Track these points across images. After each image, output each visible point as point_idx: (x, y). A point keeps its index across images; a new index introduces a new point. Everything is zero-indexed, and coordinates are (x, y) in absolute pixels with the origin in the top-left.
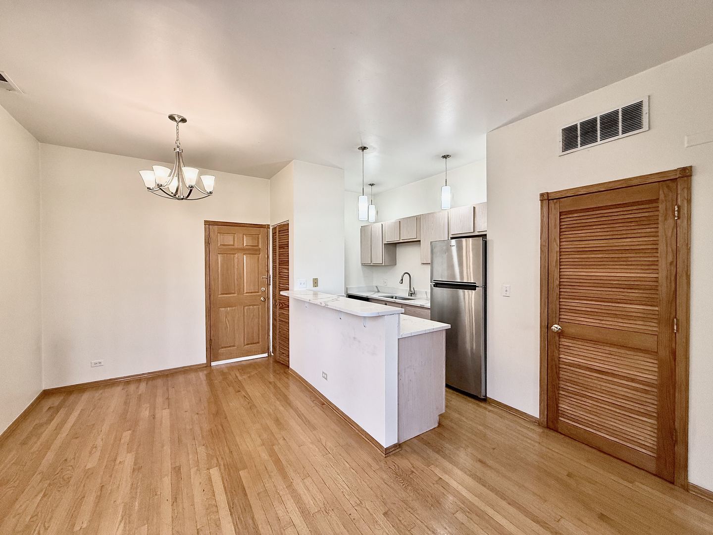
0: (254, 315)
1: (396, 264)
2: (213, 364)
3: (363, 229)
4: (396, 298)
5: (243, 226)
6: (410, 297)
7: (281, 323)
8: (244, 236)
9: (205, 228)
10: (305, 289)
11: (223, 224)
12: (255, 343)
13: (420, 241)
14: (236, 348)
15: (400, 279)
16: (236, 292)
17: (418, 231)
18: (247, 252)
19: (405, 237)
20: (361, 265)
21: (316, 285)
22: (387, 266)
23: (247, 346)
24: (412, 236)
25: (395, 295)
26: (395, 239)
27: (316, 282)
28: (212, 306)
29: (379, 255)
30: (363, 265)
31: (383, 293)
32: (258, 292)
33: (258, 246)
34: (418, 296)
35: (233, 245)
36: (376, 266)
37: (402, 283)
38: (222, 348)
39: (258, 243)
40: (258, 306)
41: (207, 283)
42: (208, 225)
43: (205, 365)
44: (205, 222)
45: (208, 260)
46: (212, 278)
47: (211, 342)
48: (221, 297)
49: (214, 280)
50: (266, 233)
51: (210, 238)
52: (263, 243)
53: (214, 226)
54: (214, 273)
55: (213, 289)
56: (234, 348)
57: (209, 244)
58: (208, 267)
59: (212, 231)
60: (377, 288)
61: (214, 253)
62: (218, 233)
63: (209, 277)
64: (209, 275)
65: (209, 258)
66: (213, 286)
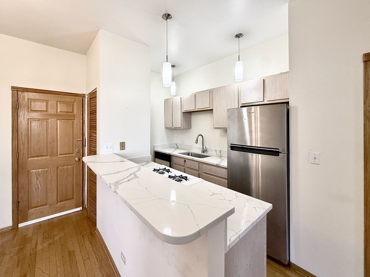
0: (68, 174)
1: (191, 128)
2: (21, 225)
3: (166, 101)
4: (192, 155)
5: (57, 94)
6: (203, 154)
7: (91, 182)
8: (58, 102)
9: (12, 93)
10: (112, 152)
11: (35, 91)
12: (69, 199)
13: (212, 110)
14: (48, 206)
15: (196, 139)
16: (49, 155)
17: (211, 101)
18: (61, 118)
19: (200, 106)
20: (164, 128)
21: (123, 148)
22: (184, 129)
23: (59, 203)
24: (206, 106)
25: (191, 152)
26: (192, 108)
27: (123, 146)
28: (20, 169)
29: (178, 120)
30: (166, 128)
31: (181, 149)
32: (73, 153)
33: (73, 112)
34: (209, 153)
35: (46, 111)
36: (176, 129)
37: (197, 143)
38: (33, 208)
39: (73, 109)
40: (73, 166)
41: (14, 147)
42: (16, 90)
43: (10, 228)
44: (13, 88)
45: (16, 125)
46: (20, 142)
47: (18, 204)
48: (31, 160)
49: (23, 144)
50: (82, 101)
51: (18, 104)
52: (78, 110)
53: (23, 93)
54: (23, 137)
55: (22, 153)
56: (46, 206)
57: (18, 109)
58: (16, 132)
59: (21, 96)
60: (177, 145)
61: (23, 118)
62: (28, 99)
63: (17, 141)
64: (17, 139)
65: (17, 122)
66: (22, 150)
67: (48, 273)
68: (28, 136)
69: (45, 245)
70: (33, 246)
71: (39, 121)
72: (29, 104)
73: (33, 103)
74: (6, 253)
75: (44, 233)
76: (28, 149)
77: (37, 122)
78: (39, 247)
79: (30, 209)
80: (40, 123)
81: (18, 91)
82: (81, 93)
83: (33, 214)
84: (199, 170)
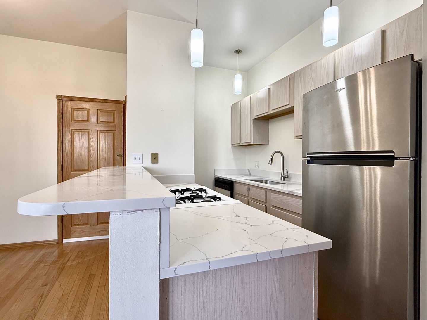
1: (268, 144)
2: (65, 241)
3: (234, 107)
4: (266, 183)
5: (98, 102)
6: (282, 182)
8: (99, 111)
9: (58, 102)
10: (141, 165)
11: (78, 99)
13: (293, 108)
14: (89, 226)
16: (90, 169)
17: (291, 94)
18: (101, 128)
20: (230, 146)
21: (155, 161)
22: (257, 145)
23: (100, 225)
24: (283, 103)
25: (265, 179)
26: (264, 111)
27: (155, 158)
29: (247, 132)
30: (235, 146)
31: (254, 176)
33: (113, 122)
34: (293, 180)
35: (87, 121)
37: (272, 164)
38: (75, 225)
39: (114, 119)
41: (59, 157)
42: (61, 99)
43: (56, 241)
44: (58, 96)
45: (61, 136)
46: (65, 153)
47: (63, 218)
48: (74, 173)
49: (67, 155)
50: (123, 109)
51: (62, 113)
52: (119, 120)
53: (67, 102)
54: (67, 148)
55: (66, 165)
56: (87, 226)
57: (62, 119)
58: (61, 142)
59: (65, 106)
60: (249, 171)
61: (67, 129)
62: (71, 108)
63: (62, 152)
64: (62, 151)
65: (62, 133)
66: (66, 162)
67: (64, 289)
68: (71, 148)
69: (75, 262)
70: (65, 261)
71: (81, 132)
72: (72, 113)
73: (75, 112)
74: (43, 261)
75: (79, 252)
76: (71, 161)
77: (79, 133)
78: (69, 264)
79: (73, 226)
80: (82, 134)
81: (62, 100)
82: (123, 100)
83: (75, 231)
84: (266, 202)
